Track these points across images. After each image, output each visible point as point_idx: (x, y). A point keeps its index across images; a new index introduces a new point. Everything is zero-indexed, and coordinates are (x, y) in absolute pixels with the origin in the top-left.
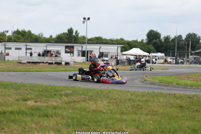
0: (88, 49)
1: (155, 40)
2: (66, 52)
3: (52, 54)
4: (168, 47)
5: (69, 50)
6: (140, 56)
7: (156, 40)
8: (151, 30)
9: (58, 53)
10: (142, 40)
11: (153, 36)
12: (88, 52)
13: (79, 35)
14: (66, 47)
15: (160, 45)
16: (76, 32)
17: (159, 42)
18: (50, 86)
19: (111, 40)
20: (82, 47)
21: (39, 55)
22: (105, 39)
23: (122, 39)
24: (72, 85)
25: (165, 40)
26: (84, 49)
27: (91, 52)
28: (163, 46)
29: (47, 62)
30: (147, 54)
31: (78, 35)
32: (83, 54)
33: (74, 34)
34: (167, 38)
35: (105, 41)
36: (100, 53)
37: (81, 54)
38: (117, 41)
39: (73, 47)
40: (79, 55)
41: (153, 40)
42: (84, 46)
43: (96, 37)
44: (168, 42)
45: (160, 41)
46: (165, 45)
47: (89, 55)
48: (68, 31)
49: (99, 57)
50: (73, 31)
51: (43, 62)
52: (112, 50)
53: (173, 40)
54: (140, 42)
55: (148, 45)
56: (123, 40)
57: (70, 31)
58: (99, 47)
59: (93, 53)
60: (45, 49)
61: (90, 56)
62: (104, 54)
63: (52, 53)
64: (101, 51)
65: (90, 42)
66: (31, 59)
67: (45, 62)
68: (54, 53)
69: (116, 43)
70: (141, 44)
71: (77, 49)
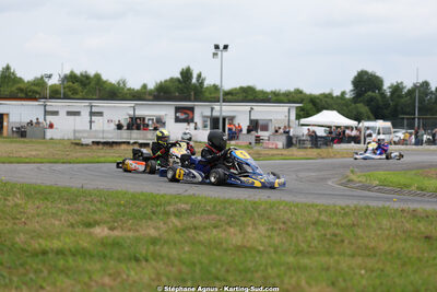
0: (224, 114)
1: (370, 93)
2: (177, 120)
3: (148, 125)
4: (399, 108)
5: (183, 117)
6: (337, 127)
7: (374, 92)
8: (362, 72)
9: (160, 122)
10: (343, 93)
11: (366, 84)
12: (224, 119)
13: (206, 84)
14: (178, 109)
15: (381, 103)
16: (199, 76)
17: (379, 97)
18: (142, 193)
19: (275, 94)
20: (212, 109)
21: (119, 127)
22: (263, 92)
23: (299, 92)
24: (191, 192)
25: (393, 93)
26: (216, 114)
27: (232, 119)
28: (389, 105)
29: (135, 143)
30: (353, 123)
31: (202, 83)
32: (215, 123)
33: (194, 81)
34: (397, 89)
35: (260, 97)
36: (251, 121)
37: (209, 123)
38: (287, 94)
39: (192, 109)
40: (205, 126)
41: (366, 91)
42: (217, 107)
43: (241, 88)
44: (400, 97)
45: (383, 95)
46: (391, 103)
47: (227, 126)
48: (182, 73)
49: (249, 131)
50: (191, 74)
51: (128, 143)
52: (278, 114)
53: (411, 92)
54: (337, 97)
55: (355, 103)
56: (301, 92)
57: (187, 74)
58: (248, 108)
59: (236, 122)
60: (131, 113)
61: (230, 129)
62: (260, 123)
63: (146, 122)
64: (252, 118)
65: (229, 97)
66: (101, 135)
67: (132, 141)
68: (150, 122)
69: (285, 99)
70: (340, 101)
71: (202, 113)
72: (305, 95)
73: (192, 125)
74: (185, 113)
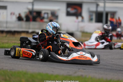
0: (107, 10)
2: (68, 14)
3: (43, 18)
5: (73, 11)
9: (54, 16)
12: (107, 14)
14: (69, 5)
20: (97, 5)
21: (20, 19)
24: (79, 73)
26: (100, 9)
27: (113, 14)
29: (34, 32)
32: (99, 17)
37: (94, 17)
39: (80, 5)
40: (91, 20)
42: (101, 4)
51: (27, 32)
59: (117, 17)
60: (30, 7)
63: (43, 15)
66: (5, 25)
67: (30, 31)
68: (46, 16)
71: (89, 9)
73: (80, 18)
74: (75, 9)
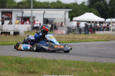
1: (98, 3)
5: (6, 17)
7: (100, 2)
10: (83, 3)
14: (3, 13)
15: (104, 8)
17: (103, 5)
19: (47, 3)
22: (39, 3)
25: (111, 2)
28: (109, 9)
38: (53, 4)
39: (11, 13)
41: (96, 2)
42: (25, 12)
45: (105, 3)
46: (110, 8)
54: (81, 5)
56: (60, 2)
69: (52, 6)
70: (82, 7)
71: (16, 15)
72: (63, 4)
74: (7, 15)
